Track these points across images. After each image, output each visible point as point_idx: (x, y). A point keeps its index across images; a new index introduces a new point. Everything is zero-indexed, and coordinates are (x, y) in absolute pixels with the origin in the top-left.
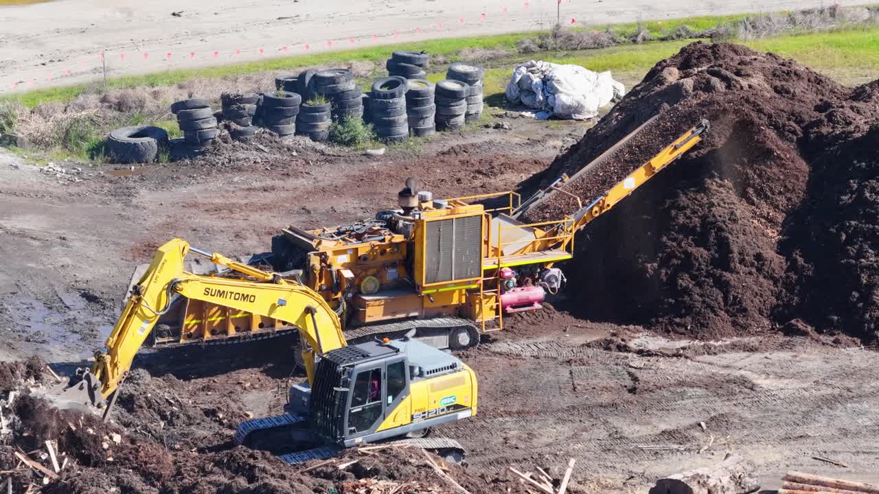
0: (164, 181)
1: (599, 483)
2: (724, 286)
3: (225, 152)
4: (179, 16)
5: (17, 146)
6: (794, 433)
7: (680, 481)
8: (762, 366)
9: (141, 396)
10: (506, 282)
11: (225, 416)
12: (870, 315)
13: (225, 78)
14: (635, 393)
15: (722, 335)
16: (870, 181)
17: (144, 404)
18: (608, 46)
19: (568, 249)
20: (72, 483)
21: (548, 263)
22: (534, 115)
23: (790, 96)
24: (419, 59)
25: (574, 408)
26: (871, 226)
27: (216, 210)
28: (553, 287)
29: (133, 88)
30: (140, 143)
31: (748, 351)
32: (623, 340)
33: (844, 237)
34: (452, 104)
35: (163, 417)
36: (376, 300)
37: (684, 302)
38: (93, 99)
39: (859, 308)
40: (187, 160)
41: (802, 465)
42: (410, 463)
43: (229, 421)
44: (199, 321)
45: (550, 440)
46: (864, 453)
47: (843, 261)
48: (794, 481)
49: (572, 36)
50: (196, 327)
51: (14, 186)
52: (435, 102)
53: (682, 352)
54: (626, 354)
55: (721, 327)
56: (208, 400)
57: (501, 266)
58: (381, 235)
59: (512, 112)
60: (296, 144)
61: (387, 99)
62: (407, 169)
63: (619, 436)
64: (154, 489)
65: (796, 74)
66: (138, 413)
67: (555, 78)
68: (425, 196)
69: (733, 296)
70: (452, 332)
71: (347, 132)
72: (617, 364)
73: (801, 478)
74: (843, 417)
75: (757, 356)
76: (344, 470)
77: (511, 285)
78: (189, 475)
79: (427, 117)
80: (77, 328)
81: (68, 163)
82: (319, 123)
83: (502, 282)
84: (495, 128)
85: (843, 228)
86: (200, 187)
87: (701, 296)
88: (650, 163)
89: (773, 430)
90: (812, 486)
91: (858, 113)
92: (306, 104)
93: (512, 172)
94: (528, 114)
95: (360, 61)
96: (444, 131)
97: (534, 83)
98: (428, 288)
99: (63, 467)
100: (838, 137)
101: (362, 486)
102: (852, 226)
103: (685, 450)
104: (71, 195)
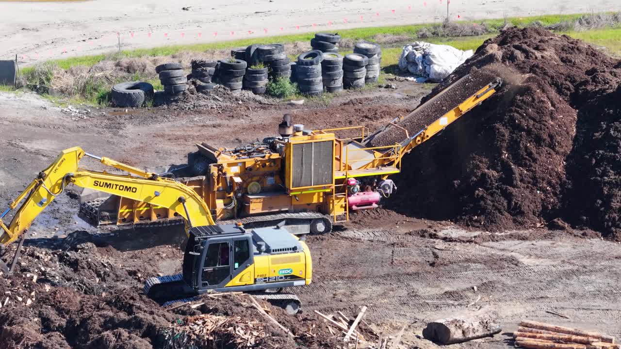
0: (145, 119)
1: (391, 325)
2: (508, 196)
3: (191, 100)
4: (187, 10)
5: (48, 94)
6: (538, 295)
7: (442, 324)
8: (528, 250)
9: (84, 261)
10: (352, 188)
11: (142, 275)
12: (609, 216)
13: (206, 52)
14: (433, 266)
15: (505, 229)
16: (615, 123)
17: (85, 266)
18: (482, 34)
19: (397, 166)
20: (8, 314)
21: (384, 175)
22: (415, 80)
23: (572, 64)
24: (333, 38)
25: (388, 275)
26: (613, 154)
27: (176, 139)
28: (387, 192)
29: (140, 56)
30: (132, 93)
31: (521, 239)
32: (435, 231)
33: (594, 162)
34: (355, 70)
35: (99, 275)
36: (257, 199)
37: (480, 206)
38: (110, 64)
39: (601, 211)
40: (165, 106)
41: (537, 316)
42: (242, 305)
43: (145, 279)
44: (131, 210)
45: (366, 297)
46: (583, 309)
47: (592, 179)
48: (527, 326)
49: (457, 27)
50: (129, 214)
51: (40, 121)
52: (343, 69)
53: (473, 239)
54: (435, 240)
55: (505, 223)
56: (132, 265)
57: (348, 177)
58: (263, 153)
59: (400, 77)
60: (242, 96)
61: (308, 65)
62: (316, 114)
63: (414, 294)
64: (64, 319)
65: (578, 49)
66: (81, 272)
67: (431, 54)
68: (299, 128)
69: (514, 202)
70: (312, 222)
71: (279, 88)
72: (426, 247)
73: (531, 324)
74: (575, 285)
75: (526, 243)
76: (195, 309)
77: (356, 190)
78: (88, 310)
79: (336, 79)
80: (58, 215)
81: (82, 107)
82: (259, 82)
83: (349, 188)
84: (385, 88)
85: (594, 155)
86: (169, 124)
87: (492, 201)
88: (458, 108)
89: (523, 293)
90: (538, 330)
91: (615, 76)
92: (251, 68)
93: (390, 118)
94: (411, 79)
95: (302, 42)
96: (349, 89)
97: (417, 57)
98: (294, 190)
99: (5, 304)
100: (597, 92)
101: (201, 319)
102: (600, 154)
103: (458, 305)
104: (78, 127)
